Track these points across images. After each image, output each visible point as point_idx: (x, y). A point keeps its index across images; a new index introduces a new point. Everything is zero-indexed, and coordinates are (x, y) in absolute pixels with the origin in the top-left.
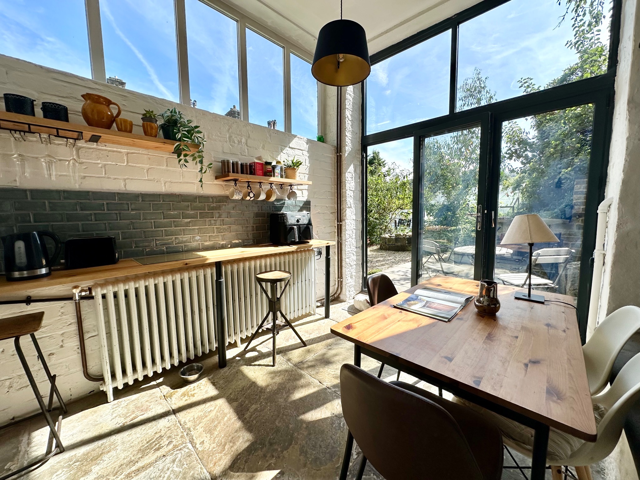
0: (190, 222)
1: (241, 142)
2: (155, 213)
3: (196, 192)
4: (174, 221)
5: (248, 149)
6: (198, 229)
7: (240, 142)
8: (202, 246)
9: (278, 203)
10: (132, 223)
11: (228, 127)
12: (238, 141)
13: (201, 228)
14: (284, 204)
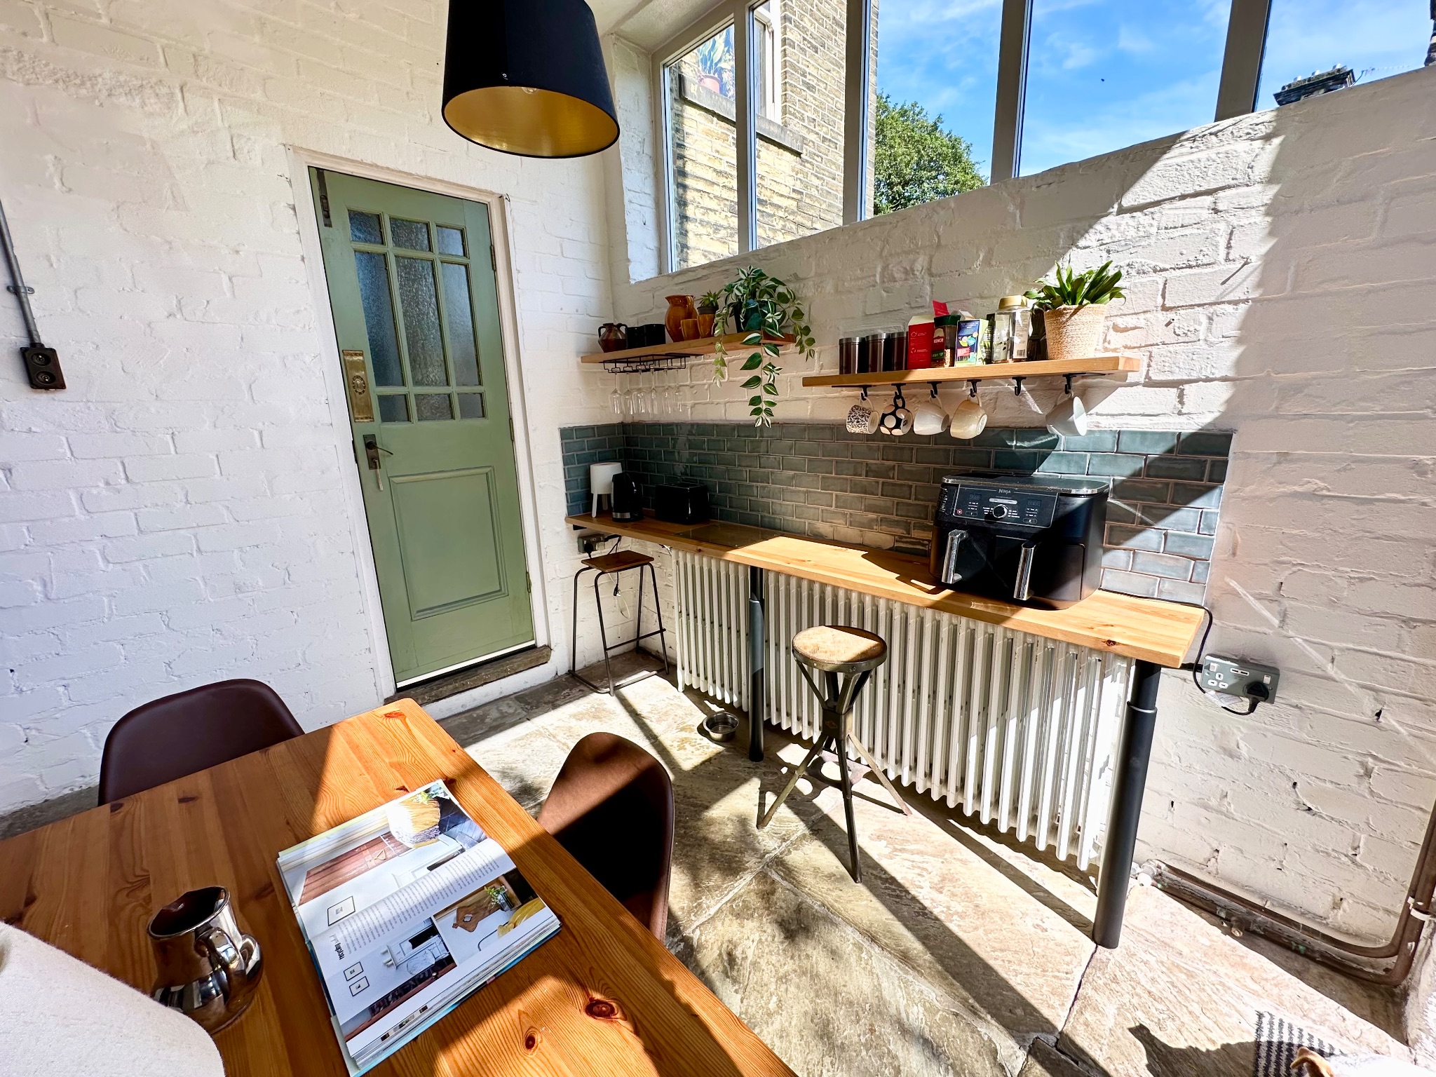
0: (793, 477)
1: (913, 270)
2: (751, 456)
3: (808, 417)
4: (772, 473)
5: (932, 285)
6: (803, 492)
7: (909, 272)
8: (809, 527)
9: (1026, 444)
10: (728, 470)
11: (879, 243)
12: (906, 272)
13: (810, 492)
14: (1053, 444)
